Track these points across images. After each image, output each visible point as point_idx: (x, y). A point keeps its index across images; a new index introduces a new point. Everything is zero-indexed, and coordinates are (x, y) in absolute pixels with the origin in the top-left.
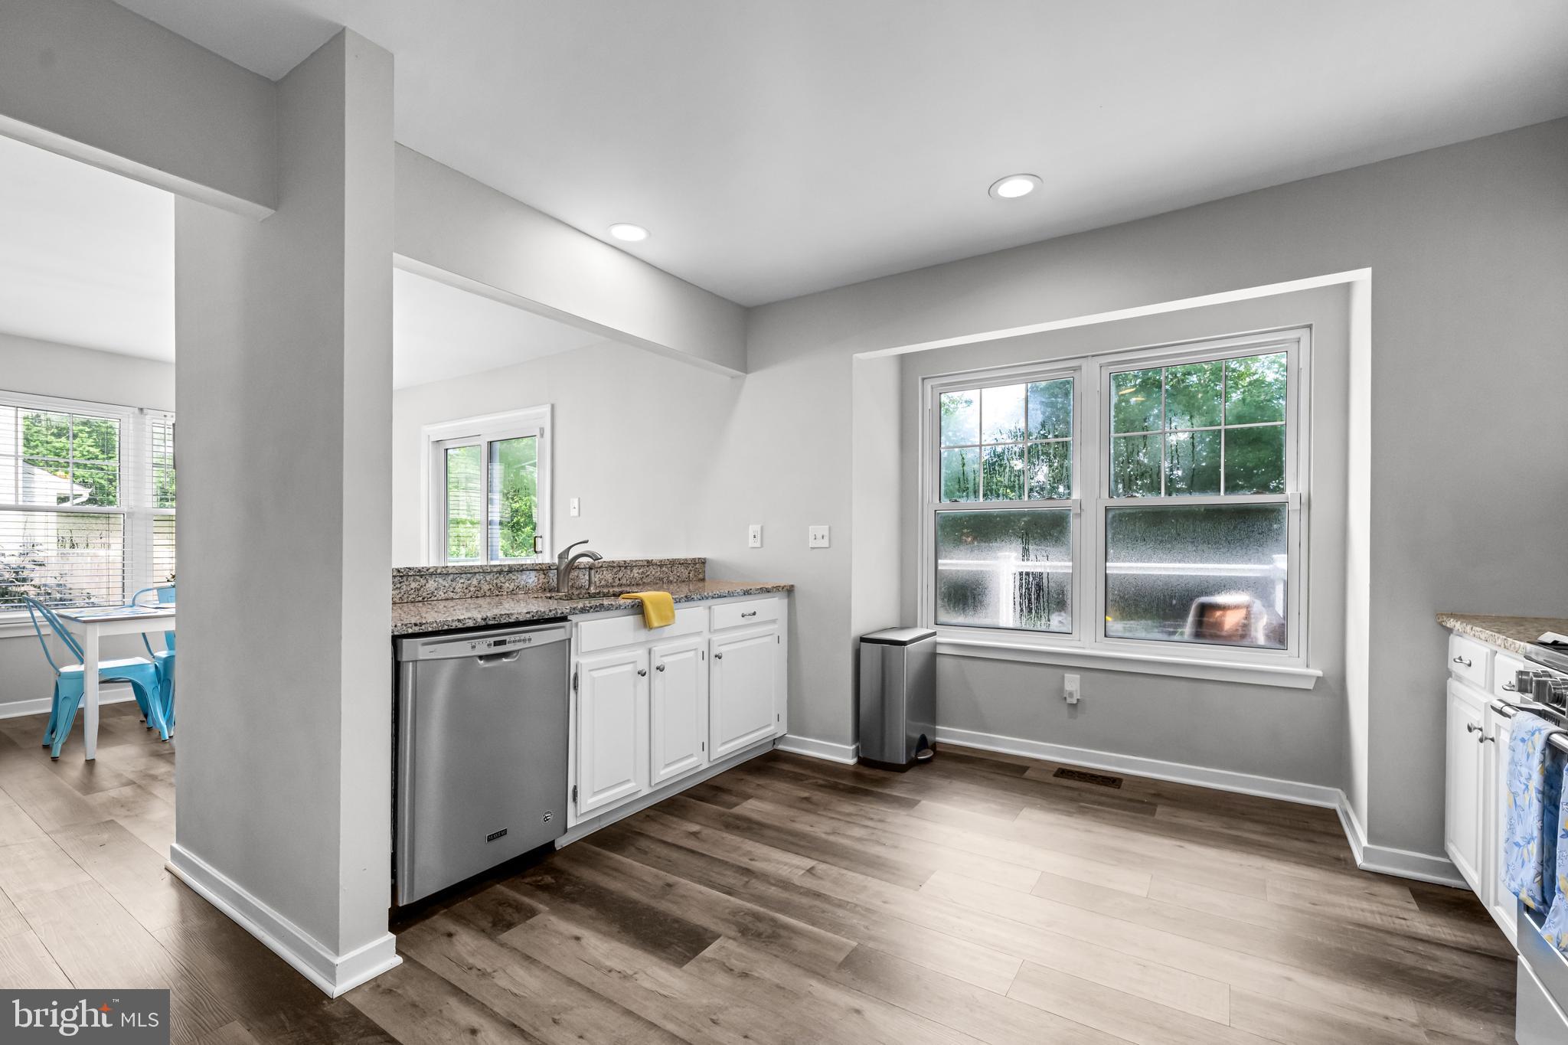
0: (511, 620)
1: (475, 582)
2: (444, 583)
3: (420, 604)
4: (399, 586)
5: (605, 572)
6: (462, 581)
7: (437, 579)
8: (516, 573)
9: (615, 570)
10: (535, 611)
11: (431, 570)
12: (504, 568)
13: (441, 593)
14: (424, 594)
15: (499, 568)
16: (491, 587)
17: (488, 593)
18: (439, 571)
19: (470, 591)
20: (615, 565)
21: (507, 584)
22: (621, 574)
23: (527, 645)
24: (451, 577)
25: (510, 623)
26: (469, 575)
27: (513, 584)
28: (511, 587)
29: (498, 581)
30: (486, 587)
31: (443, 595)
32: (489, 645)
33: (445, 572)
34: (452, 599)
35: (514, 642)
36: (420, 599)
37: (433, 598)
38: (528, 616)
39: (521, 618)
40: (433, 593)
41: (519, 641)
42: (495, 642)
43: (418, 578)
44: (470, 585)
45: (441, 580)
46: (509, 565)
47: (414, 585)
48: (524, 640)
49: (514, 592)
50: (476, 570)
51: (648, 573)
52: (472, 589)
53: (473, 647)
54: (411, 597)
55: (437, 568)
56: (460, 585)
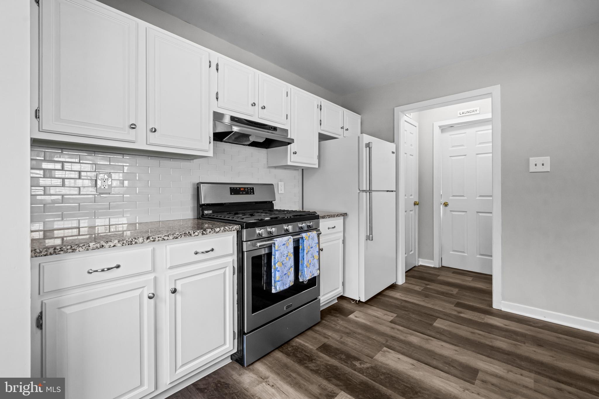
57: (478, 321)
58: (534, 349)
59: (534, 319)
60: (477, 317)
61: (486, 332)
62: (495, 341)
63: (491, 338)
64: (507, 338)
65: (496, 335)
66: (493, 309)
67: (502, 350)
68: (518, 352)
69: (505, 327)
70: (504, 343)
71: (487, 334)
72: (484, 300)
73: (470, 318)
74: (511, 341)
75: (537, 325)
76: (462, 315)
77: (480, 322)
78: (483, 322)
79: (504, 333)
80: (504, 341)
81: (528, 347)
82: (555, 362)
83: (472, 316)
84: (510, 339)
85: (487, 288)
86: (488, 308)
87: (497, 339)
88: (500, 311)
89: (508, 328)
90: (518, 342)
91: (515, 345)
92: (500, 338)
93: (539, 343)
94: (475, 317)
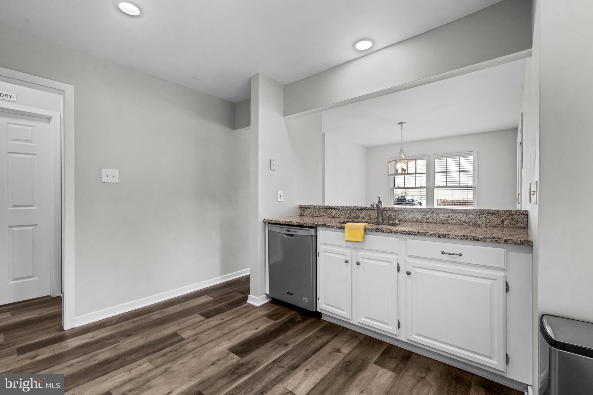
0: (292, 224)
1: (349, 213)
2: (338, 212)
3: (331, 218)
4: (325, 211)
5: (415, 214)
6: (344, 212)
7: (336, 210)
8: (365, 210)
9: (423, 213)
10: (299, 222)
11: (333, 207)
12: (359, 208)
13: (337, 215)
14: (332, 215)
15: (357, 208)
16: (355, 215)
17: (353, 217)
18: (336, 208)
19: (347, 216)
20: (423, 210)
21: (361, 215)
22: (428, 216)
23: (296, 234)
24: (341, 210)
25: (292, 225)
26: (347, 210)
27: (363, 215)
28: (363, 216)
29: (357, 213)
30: (353, 215)
31: (338, 216)
32: (285, 230)
33: (338, 208)
34: (341, 218)
35: (293, 231)
36: (331, 216)
37: (335, 217)
38: (297, 224)
39: (295, 224)
40: (335, 215)
41: (294, 232)
42: (287, 230)
43: (331, 209)
44: (347, 213)
45: (337, 211)
46: (361, 207)
47: (329, 212)
48: (296, 232)
49: (364, 218)
50: (348, 208)
51: (454, 217)
52: (348, 215)
53: (281, 230)
54: (329, 215)
55: (335, 207)
56: (344, 213)
57: (64, 352)
58: (129, 341)
59: (107, 319)
60: (58, 349)
61: (81, 356)
62: (96, 357)
63: (91, 358)
64: (104, 347)
65: (92, 352)
66: (66, 331)
67: (109, 359)
68: (121, 351)
69: (93, 340)
70: (106, 353)
71: (83, 357)
72: (49, 328)
73: (52, 354)
74: (108, 347)
75: (113, 322)
76: (39, 358)
77: (66, 351)
78: (69, 349)
79: (97, 345)
80: (104, 352)
81: (124, 342)
82: (147, 340)
83: (52, 351)
84: (107, 347)
85: (39, 315)
86: (60, 333)
87: (97, 355)
88: (74, 329)
89: (97, 339)
90: (114, 344)
91: (114, 348)
92: (98, 351)
93: (127, 334)
94: (56, 350)
